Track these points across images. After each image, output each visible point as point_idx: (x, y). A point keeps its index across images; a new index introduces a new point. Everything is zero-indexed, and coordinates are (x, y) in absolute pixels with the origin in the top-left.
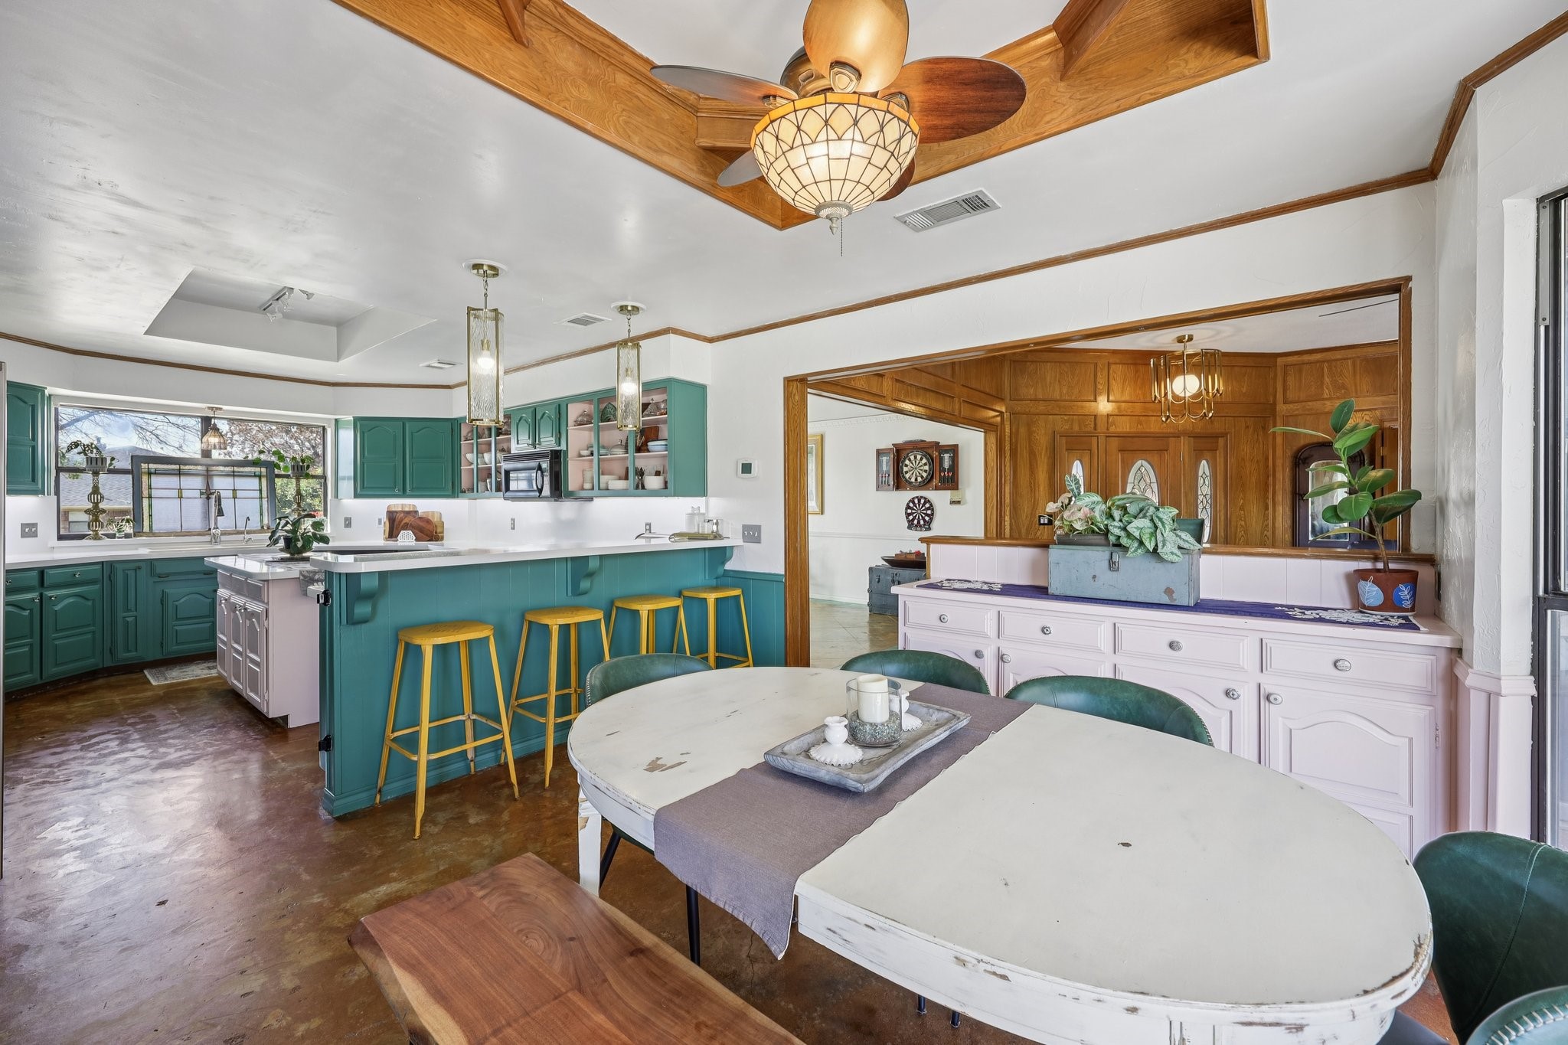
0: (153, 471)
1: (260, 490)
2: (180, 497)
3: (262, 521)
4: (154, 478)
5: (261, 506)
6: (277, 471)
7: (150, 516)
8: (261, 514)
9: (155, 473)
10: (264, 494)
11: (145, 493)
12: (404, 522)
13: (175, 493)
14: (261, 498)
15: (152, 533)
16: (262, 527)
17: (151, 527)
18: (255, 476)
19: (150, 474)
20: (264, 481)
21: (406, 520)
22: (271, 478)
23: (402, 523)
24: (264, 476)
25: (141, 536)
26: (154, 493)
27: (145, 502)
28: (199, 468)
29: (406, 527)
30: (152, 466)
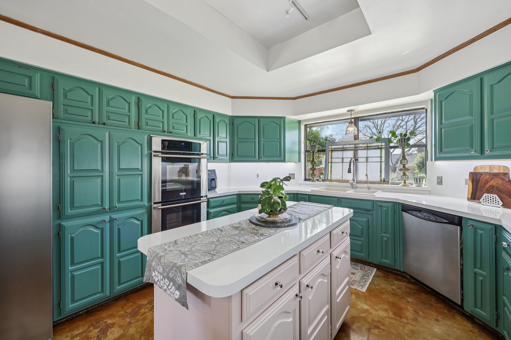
0: (333, 149)
1: (381, 157)
2: (343, 162)
3: (381, 176)
4: (333, 153)
5: (381, 167)
6: (392, 145)
7: (331, 171)
8: (381, 172)
9: (334, 151)
10: (383, 159)
11: (330, 161)
12: (490, 184)
13: (340, 160)
14: (381, 162)
15: (331, 181)
16: (381, 180)
17: (331, 177)
18: (378, 148)
19: (332, 151)
20: (383, 151)
21: (492, 183)
22: (388, 149)
23: (487, 186)
24: (383, 148)
25: (326, 181)
26: (334, 160)
27: (330, 164)
28: (352, 146)
29: (491, 190)
30: (333, 147)
